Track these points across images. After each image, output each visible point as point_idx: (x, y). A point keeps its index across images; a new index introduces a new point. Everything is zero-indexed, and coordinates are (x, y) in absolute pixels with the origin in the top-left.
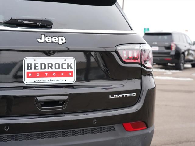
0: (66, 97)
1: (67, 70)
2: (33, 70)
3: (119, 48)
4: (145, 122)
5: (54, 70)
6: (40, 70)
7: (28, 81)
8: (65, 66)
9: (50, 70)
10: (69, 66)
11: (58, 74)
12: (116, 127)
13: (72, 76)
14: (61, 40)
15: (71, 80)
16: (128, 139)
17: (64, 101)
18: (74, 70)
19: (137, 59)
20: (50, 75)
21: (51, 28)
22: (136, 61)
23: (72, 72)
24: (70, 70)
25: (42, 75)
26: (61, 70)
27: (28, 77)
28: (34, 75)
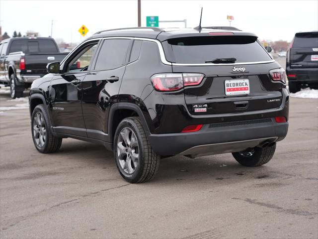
0: (248, 102)
1: (245, 86)
2: (229, 87)
3: (271, 71)
4: (285, 117)
5: (239, 87)
6: (232, 87)
7: (228, 93)
8: (244, 84)
9: (237, 87)
10: (246, 84)
11: (241, 89)
12: (272, 119)
13: (248, 90)
14: (243, 69)
15: (247, 92)
16: (278, 126)
17: (246, 104)
18: (248, 86)
19: (278, 78)
20: (237, 89)
21: (234, 63)
22: (278, 79)
23: (247, 88)
24: (247, 86)
25: (234, 90)
26: (242, 86)
27: (227, 91)
28: (230, 90)
